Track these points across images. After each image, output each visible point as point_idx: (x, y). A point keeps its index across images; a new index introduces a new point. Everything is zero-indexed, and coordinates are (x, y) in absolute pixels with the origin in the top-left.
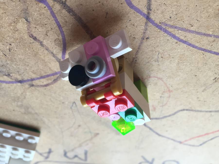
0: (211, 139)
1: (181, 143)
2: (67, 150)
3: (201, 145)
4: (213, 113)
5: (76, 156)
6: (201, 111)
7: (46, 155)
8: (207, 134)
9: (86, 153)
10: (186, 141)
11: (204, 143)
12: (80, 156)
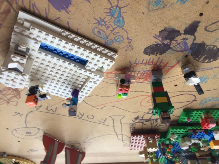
0: (104, 107)
1: (94, 107)
2: (48, 106)
3: (101, 109)
4: (103, 97)
5: (52, 109)
6: (99, 96)
7: (38, 108)
8: (103, 104)
9: (56, 109)
10: (96, 106)
11: (102, 108)
12: (53, 110)
